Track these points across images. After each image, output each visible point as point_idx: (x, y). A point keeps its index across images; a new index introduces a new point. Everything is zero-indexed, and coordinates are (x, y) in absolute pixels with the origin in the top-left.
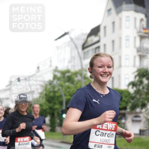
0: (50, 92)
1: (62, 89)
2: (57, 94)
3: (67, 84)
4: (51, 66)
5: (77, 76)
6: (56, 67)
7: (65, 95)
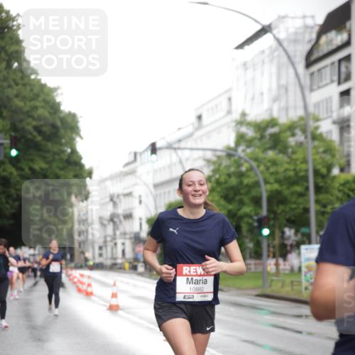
0: (229, 175)
1: (258, 166)
2: (246, 181)
3: (271, 154)
4: (229, 112)
5: (293, 135)
6: (244, 114)
7: (266, 182)
